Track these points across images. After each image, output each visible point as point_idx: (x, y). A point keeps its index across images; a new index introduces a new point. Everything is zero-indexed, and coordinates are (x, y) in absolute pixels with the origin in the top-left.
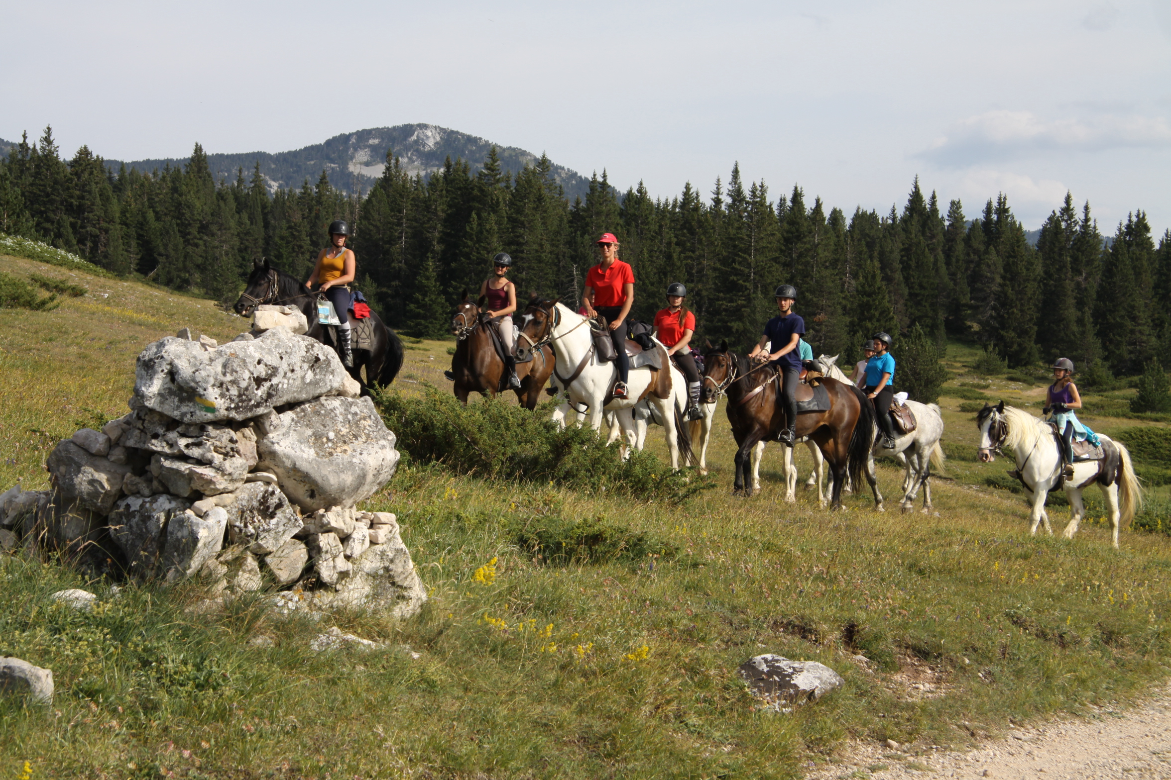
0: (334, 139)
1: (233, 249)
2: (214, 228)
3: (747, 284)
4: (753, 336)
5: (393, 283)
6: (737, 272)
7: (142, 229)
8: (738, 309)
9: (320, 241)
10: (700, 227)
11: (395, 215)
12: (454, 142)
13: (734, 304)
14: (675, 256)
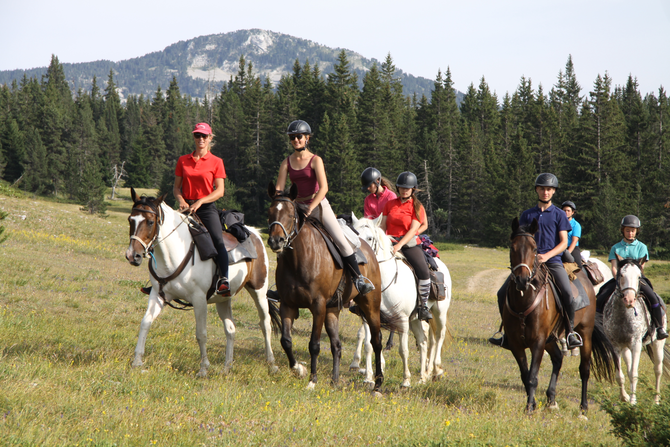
0: (174, 46)
1: (94, 154)
2: (76, 135)
3: (595, 173)
4: (603, 224)
5: (249, 183)
6: (584, 162)
7: (7, 138)
8: (588, 197)
9: (175, 144)
10: (545, 119)
11: (249, 118)
12: (286, 44)
13: (583, 193)
14: (523, 148)
